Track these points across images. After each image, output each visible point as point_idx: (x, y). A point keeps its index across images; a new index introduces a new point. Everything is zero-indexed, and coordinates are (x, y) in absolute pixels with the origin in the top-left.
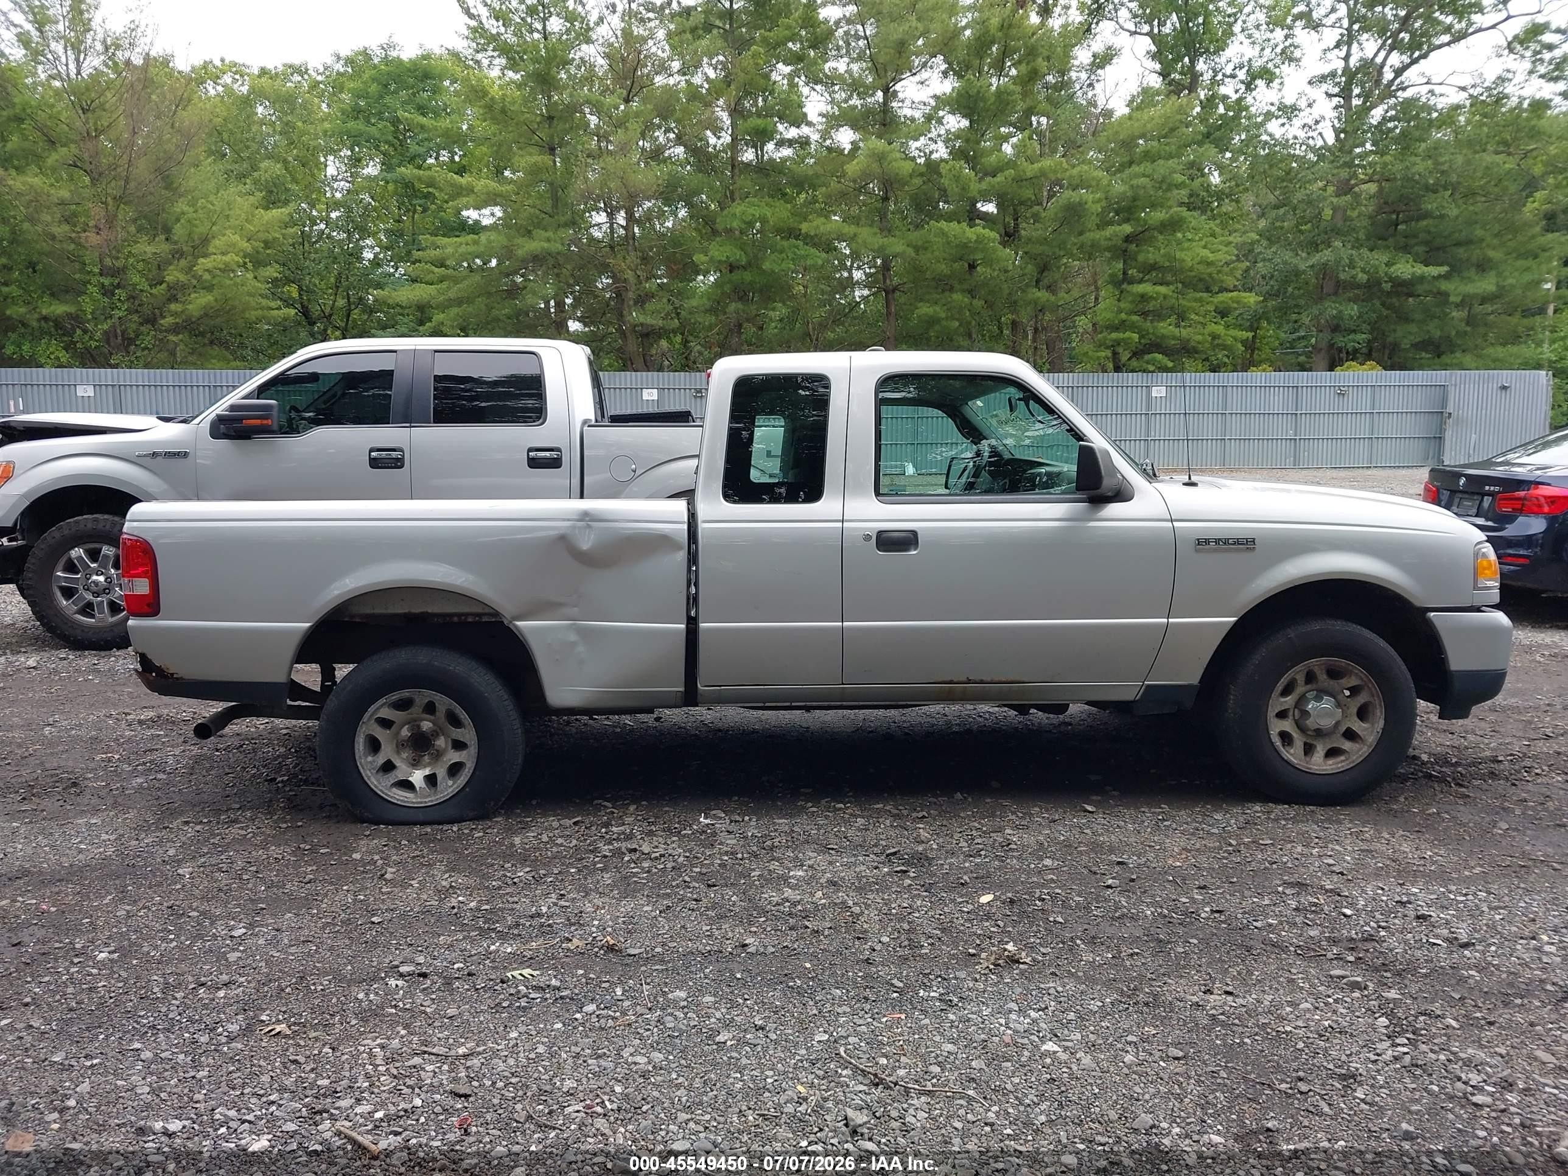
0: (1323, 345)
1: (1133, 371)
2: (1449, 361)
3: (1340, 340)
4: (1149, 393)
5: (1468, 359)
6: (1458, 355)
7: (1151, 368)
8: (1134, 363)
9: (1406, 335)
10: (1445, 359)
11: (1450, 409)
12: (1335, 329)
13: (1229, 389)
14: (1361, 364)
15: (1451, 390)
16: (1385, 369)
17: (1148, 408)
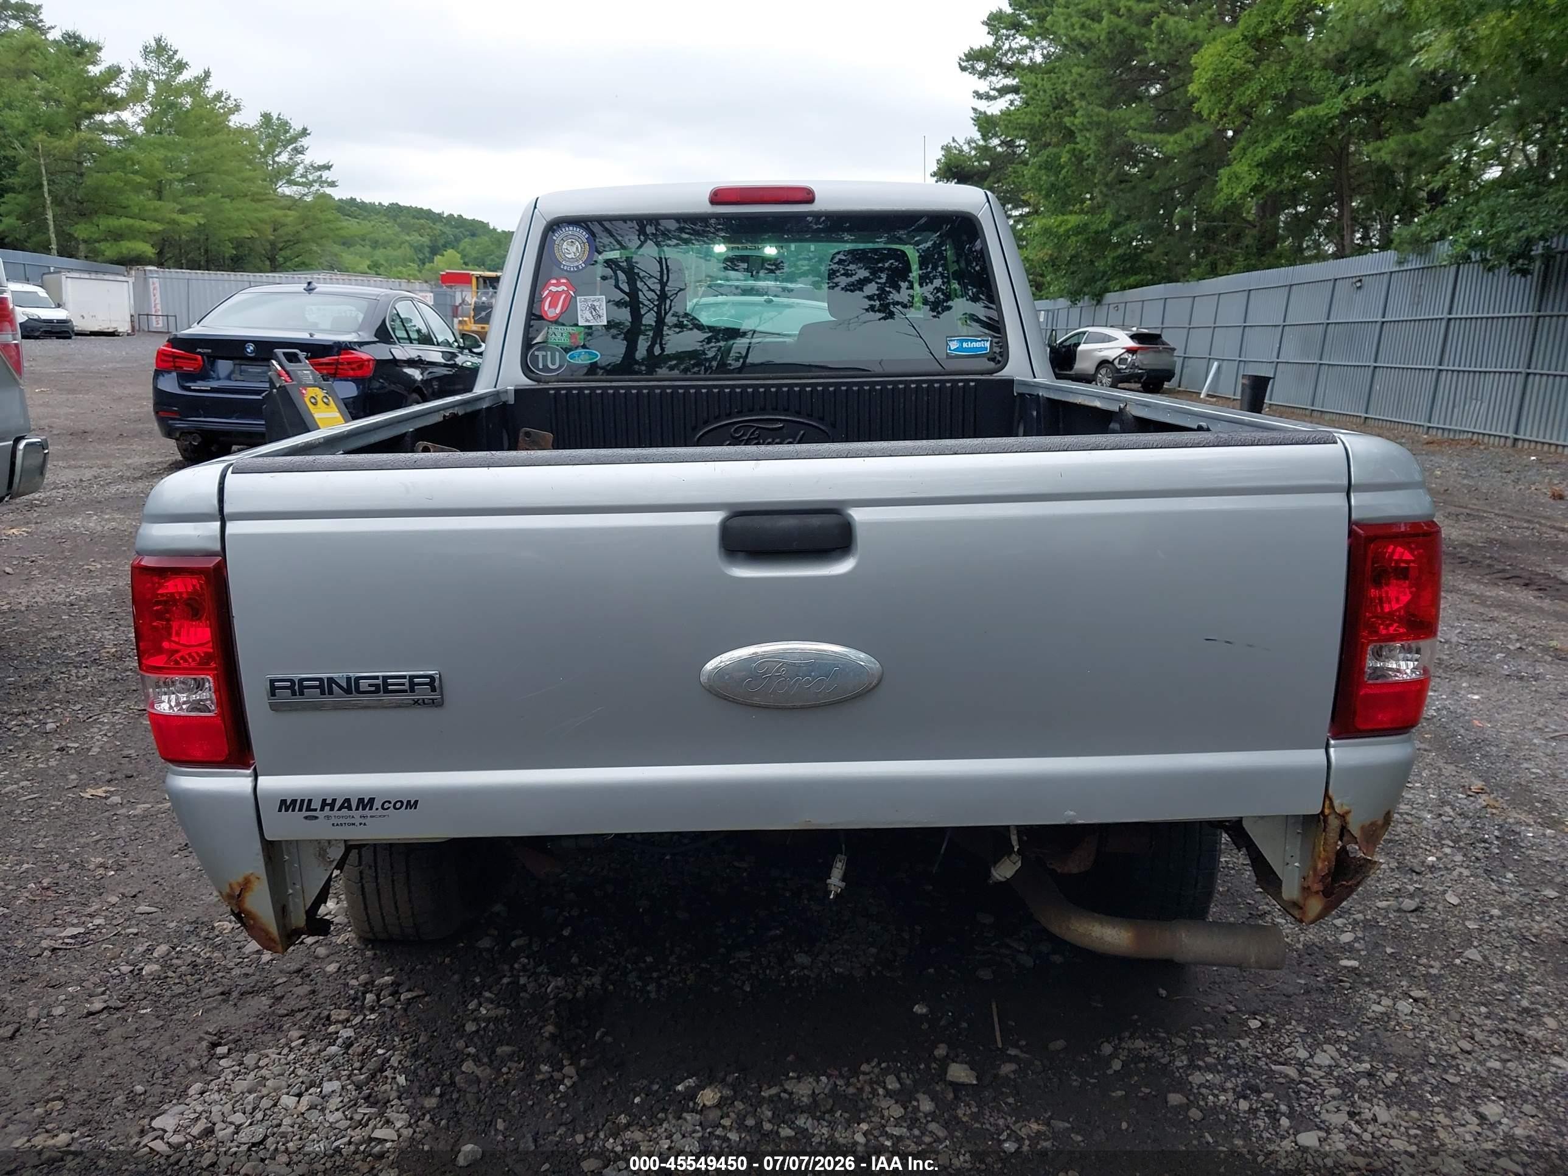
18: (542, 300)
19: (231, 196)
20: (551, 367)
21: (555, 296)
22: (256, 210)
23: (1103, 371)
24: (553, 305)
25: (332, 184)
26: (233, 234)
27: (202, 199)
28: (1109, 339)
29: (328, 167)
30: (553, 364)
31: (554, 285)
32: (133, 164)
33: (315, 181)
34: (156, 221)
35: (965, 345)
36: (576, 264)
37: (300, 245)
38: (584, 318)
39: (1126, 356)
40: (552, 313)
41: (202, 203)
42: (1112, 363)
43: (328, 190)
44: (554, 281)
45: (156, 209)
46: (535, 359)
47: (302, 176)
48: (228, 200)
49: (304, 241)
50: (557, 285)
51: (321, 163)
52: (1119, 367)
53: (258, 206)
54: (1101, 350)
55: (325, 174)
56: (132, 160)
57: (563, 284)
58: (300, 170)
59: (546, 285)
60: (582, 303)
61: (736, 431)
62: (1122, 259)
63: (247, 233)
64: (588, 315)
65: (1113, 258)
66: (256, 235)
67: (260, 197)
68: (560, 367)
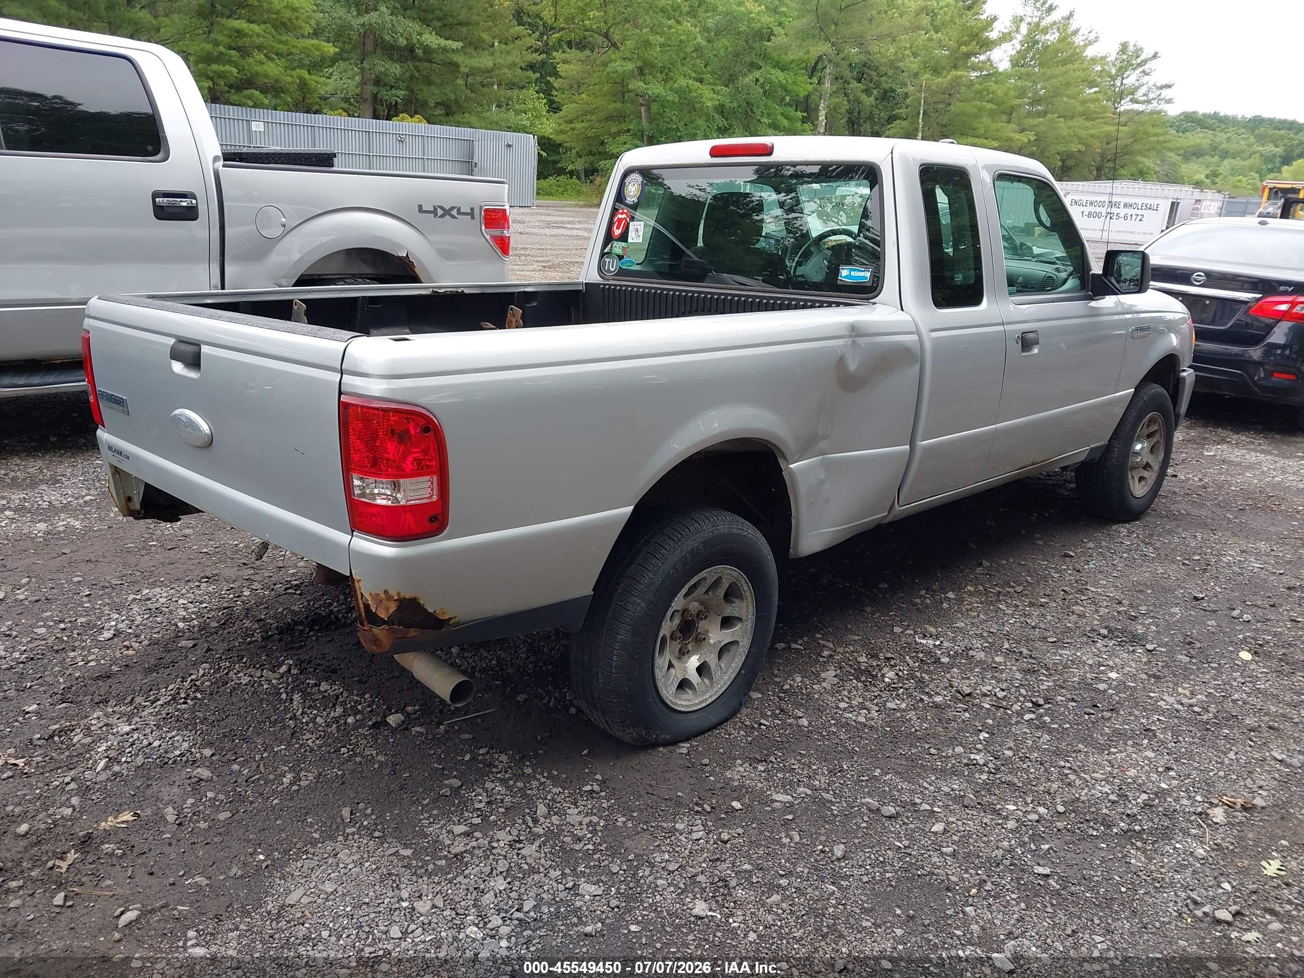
0: (368, 95)
1: (231, 104)
2: (461, 120)
3: (385, 94)
4: (249, 127)
5: (474, 120)
6: (466, 115)
7: (251, 103)
8: (234, 98)
9: (431, 94)
10: (458, 117)
11: (476, 160)
12: (377, 82)
13: (317, 129)
14: (412, 117)
15: (476, 144)
16: (429, 123)
17: (250, 141)
19: (1068, 116)
22: (1086, 128)
25: (1169, 101)
26: (1061, 148)
27: (1041, 120)
29: (1168, 86)
32: (989, 94)
33: (1154, 99)
34: (997, 139)
37: (1126, 157)
41: (1040, 123)
43: (1164, 107)
45: (997, 130)
47: (1144, 95)
48: (1062, 120)
49: (1131, 153)
51: (1164, 83)
53: (1089, 124)
55: (1166, 93)
56: (988, 90)
58: (1143, 90)
63: (1075, 147)
66: (1083, 148)
67: (1096, 116)
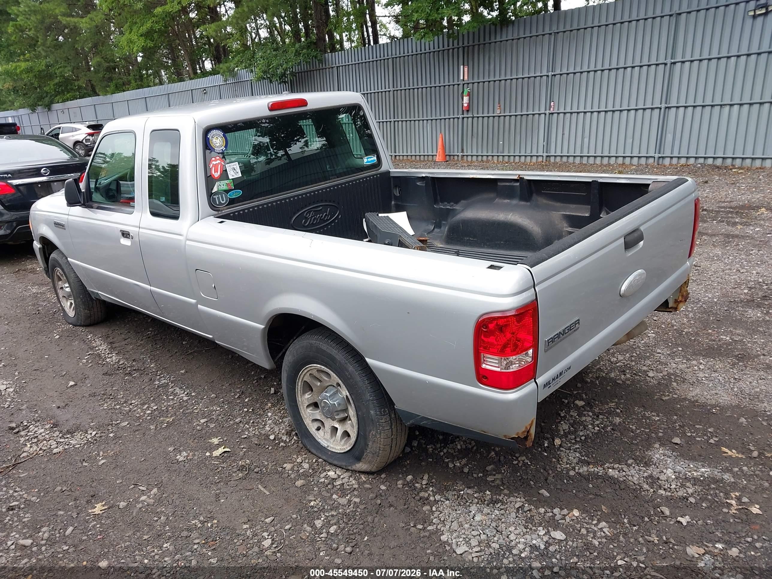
18: (211, 169)
20: (222, 202)
21: (216, 166)
23: (78, 147)
24: (216, 171)
28: (76, 130)
30: (223, 201)
31: (214, 161)
35: (369, 160)
36: (221, 148)
38: (232, 175)
39: (88, 137)
40: (217, 175)
42: (82, 142)
44: (213, 159)
46: (214, 200)
50: (216, 160)
52: (86, 144)
54: (73, 136)
57: (218, 159)
59: (211, 161)
60: (229, 167)
61: (306, 215)
62: (59, 85)
64: (232, 173)
65: (54, 85)
68: (226, 201)
